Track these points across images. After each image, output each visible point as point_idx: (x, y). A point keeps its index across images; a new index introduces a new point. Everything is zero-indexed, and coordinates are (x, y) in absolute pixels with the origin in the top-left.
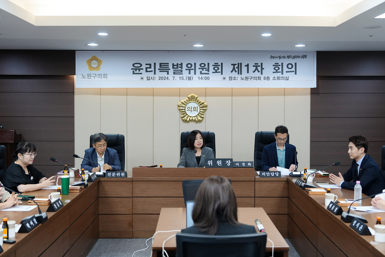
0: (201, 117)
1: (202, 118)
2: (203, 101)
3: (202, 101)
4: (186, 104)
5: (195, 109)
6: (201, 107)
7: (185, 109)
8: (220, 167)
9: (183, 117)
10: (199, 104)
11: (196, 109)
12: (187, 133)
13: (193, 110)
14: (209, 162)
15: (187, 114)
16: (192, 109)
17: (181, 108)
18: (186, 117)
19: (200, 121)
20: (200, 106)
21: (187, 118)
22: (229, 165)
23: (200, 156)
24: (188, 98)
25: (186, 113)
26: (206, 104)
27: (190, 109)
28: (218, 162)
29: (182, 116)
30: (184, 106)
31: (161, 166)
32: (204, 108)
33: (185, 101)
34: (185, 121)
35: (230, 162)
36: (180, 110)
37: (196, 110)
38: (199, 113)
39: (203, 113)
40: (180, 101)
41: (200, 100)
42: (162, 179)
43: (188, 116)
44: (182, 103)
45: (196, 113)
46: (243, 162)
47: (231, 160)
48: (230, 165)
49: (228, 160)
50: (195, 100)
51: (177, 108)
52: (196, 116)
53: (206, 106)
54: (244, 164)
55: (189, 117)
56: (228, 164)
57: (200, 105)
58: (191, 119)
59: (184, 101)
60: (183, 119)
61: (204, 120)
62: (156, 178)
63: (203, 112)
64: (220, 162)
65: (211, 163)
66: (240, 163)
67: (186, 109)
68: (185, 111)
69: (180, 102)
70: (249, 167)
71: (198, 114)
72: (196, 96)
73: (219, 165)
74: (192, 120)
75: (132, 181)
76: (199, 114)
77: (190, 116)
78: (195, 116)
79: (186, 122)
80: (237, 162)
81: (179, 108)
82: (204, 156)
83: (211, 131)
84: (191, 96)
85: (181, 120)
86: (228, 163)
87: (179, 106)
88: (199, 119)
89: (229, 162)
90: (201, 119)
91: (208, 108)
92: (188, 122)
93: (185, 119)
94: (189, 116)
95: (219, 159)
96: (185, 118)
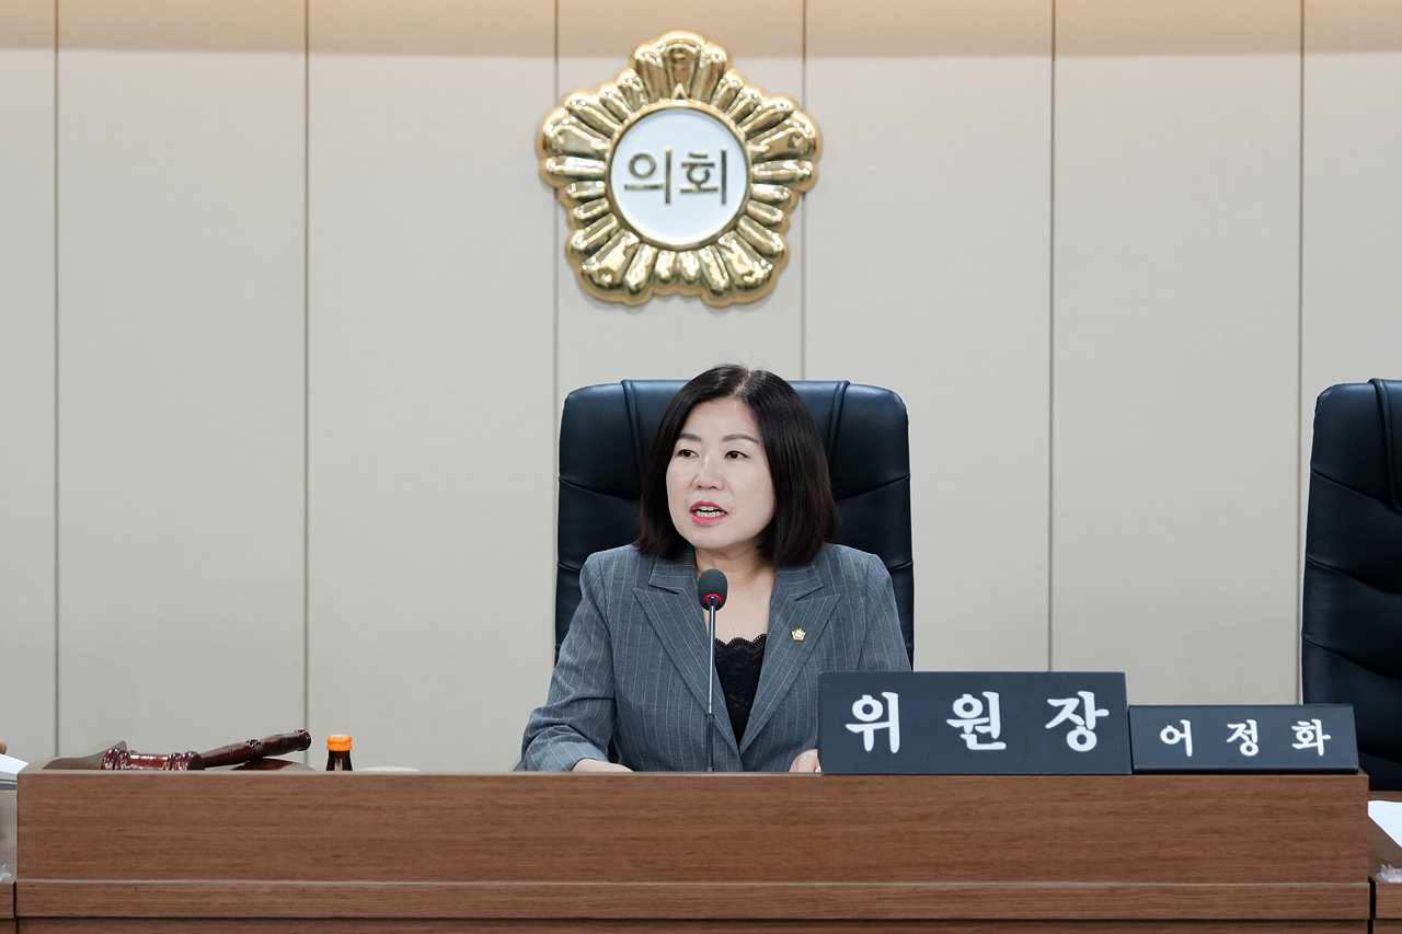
0: (759, 251)
1: (770, 255)
2: (781, 104)
3: (773, 103)
4: (618, 128)
5: (698, 175)
6: (760, 158)
7: (605, 177)
8: (983, 764)
9: (589, 252)
10: (742, 131)
11: (716, 173)
12: (629, 398)
13: (679, 180)
14: (868, 709)
15: (625, 225)
16: (679, 175)
17: (573, 165)
18: (621, 246)
19: (748, 288)
20: (751, 148)
21: (631, 252)
22: (1083, 739)
23: (763, 638)
24: (639, 71)
25: (614, 209)
26: (809, 131)
27: (659, 178)
28: (968, 707)
29: (580, 240)
30: (598, 143)
31: (339, 758)
32: (789, 165)
33: (604, 102)
34: (612, 287)
35: (1093, 714)
36: (558, 182)
37: (715, 181)
38: (743, 212)
39: (779, 215)
40: (558, 103)
41: (748, 92)
42: (341, 895)
43: (634, 239)
44: (584, 119)
45: (712, 216)
46: (1241, 713)
47: (1109, 687)
48: (1092, 741)
49: (1069, 684)
50: (698, 91)
51: (528, 165)
52: (712, 241)
53: (811, 150)
54: (1247, 738)
55: (647, 253)
56: (1071, 739)
57: (750, 135)
58: (664, 266)
59: (595, 101)
60: (593, 264)
61: (787, 280)
62: (275, 891)
63: (775, 203)
64: (986, 713)
65: (885, 717)
66: (1212, 720)
67: (620, 177)
68: (607, 194)
69: (562, 113)
70: (1309, 768)
71: (733, 226)
72: (713, 53)
73: (972, 743)
74: (677, 276)
75: (17, 919)
76: (737, 217)
77: (653, 244)
78: (703, 245)
79: (616, 296)
80: (1173, 714)
81: (551, 164)
82: (799, 634)
83: (866, 378)
84: (671, 57)
85: (568, 276)
86: (1069, 725)
87: (547, 147)
88: (741, 269)
89: (1080, 711)
90: (760, 274)
91: (828, 169)
92: (640, 299)
93: (606, 271)
94: (643, 240)
95: (975, 683)
96: (614, 259)
